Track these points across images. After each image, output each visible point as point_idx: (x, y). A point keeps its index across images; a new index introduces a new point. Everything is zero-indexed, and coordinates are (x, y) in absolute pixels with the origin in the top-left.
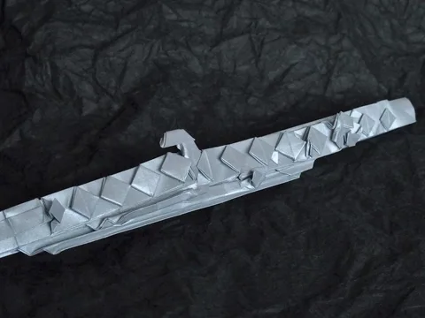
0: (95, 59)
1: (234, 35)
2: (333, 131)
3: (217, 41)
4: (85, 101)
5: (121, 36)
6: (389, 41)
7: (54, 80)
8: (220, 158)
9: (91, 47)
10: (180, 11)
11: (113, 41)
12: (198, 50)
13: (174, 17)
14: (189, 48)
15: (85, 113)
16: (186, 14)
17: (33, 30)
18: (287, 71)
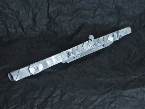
0: (69, 23)
1: (97, 16)
2: (118, 35)
3: (93, 17)
4: (68, 32)
5: (74, 18)
6: (132, 14)
7: (61, 28)
8: (98, 41)
9: (68, 21)
10: (85, 11)
11: (73, 19)
12: (90, 20)
13: (84, 13)
14: (88, 19)
15: (68, 35)
16: (87, 12)
17: (56, 18)
18: (110, 22)
